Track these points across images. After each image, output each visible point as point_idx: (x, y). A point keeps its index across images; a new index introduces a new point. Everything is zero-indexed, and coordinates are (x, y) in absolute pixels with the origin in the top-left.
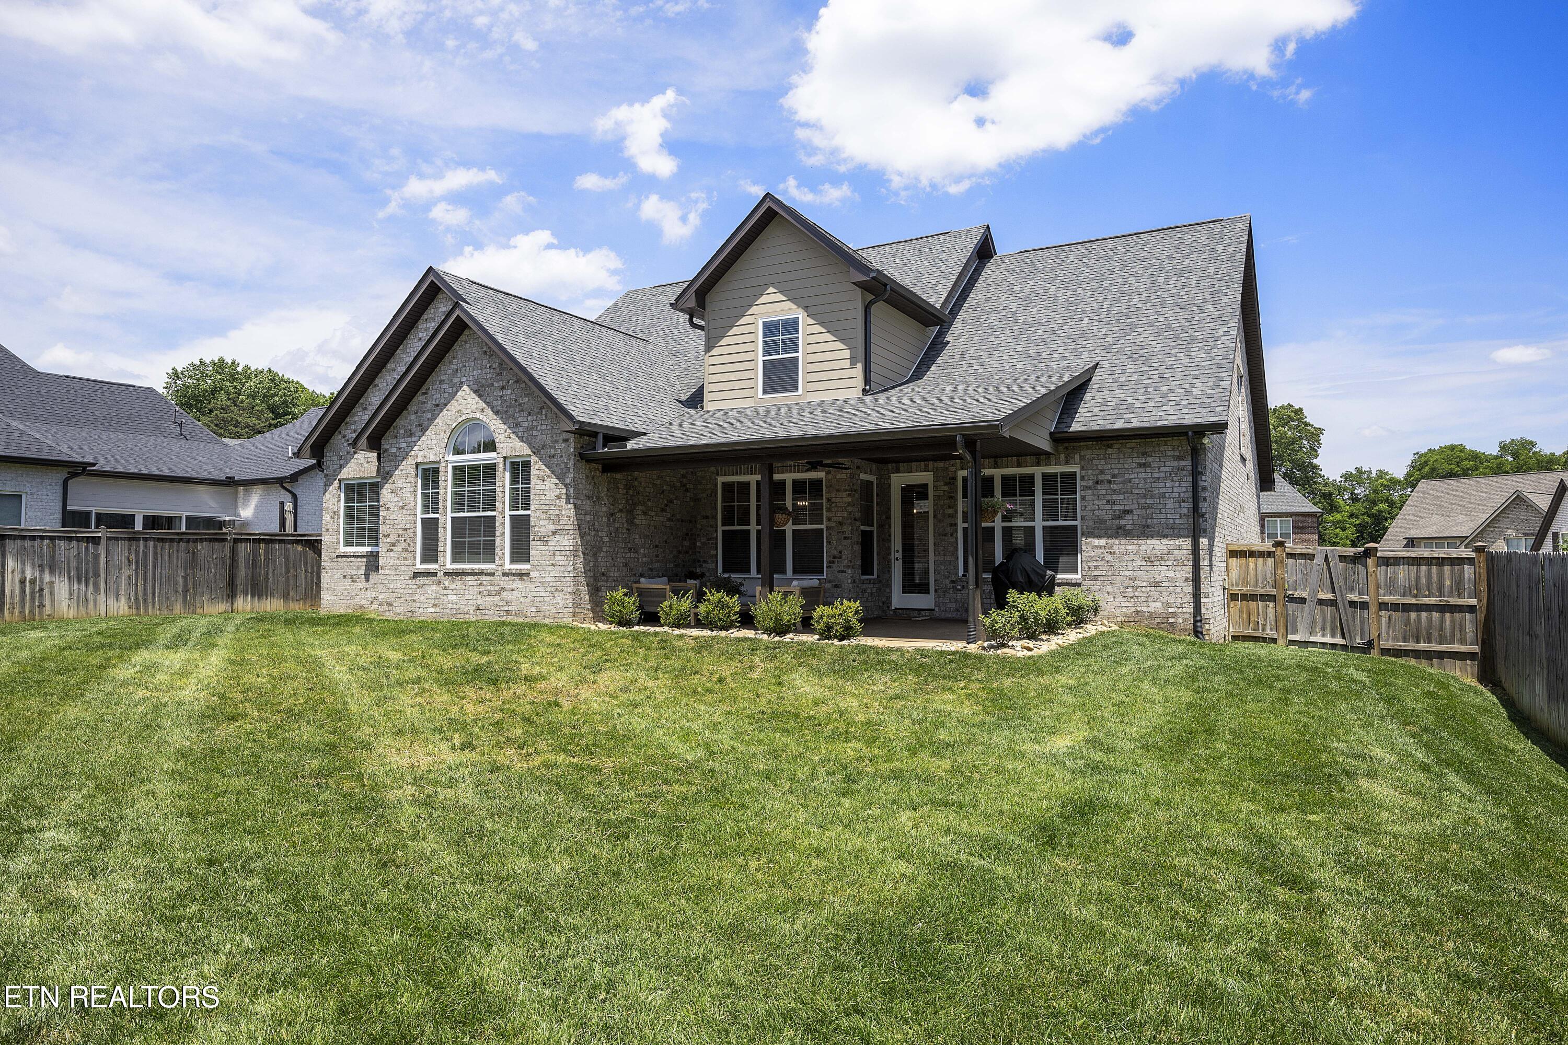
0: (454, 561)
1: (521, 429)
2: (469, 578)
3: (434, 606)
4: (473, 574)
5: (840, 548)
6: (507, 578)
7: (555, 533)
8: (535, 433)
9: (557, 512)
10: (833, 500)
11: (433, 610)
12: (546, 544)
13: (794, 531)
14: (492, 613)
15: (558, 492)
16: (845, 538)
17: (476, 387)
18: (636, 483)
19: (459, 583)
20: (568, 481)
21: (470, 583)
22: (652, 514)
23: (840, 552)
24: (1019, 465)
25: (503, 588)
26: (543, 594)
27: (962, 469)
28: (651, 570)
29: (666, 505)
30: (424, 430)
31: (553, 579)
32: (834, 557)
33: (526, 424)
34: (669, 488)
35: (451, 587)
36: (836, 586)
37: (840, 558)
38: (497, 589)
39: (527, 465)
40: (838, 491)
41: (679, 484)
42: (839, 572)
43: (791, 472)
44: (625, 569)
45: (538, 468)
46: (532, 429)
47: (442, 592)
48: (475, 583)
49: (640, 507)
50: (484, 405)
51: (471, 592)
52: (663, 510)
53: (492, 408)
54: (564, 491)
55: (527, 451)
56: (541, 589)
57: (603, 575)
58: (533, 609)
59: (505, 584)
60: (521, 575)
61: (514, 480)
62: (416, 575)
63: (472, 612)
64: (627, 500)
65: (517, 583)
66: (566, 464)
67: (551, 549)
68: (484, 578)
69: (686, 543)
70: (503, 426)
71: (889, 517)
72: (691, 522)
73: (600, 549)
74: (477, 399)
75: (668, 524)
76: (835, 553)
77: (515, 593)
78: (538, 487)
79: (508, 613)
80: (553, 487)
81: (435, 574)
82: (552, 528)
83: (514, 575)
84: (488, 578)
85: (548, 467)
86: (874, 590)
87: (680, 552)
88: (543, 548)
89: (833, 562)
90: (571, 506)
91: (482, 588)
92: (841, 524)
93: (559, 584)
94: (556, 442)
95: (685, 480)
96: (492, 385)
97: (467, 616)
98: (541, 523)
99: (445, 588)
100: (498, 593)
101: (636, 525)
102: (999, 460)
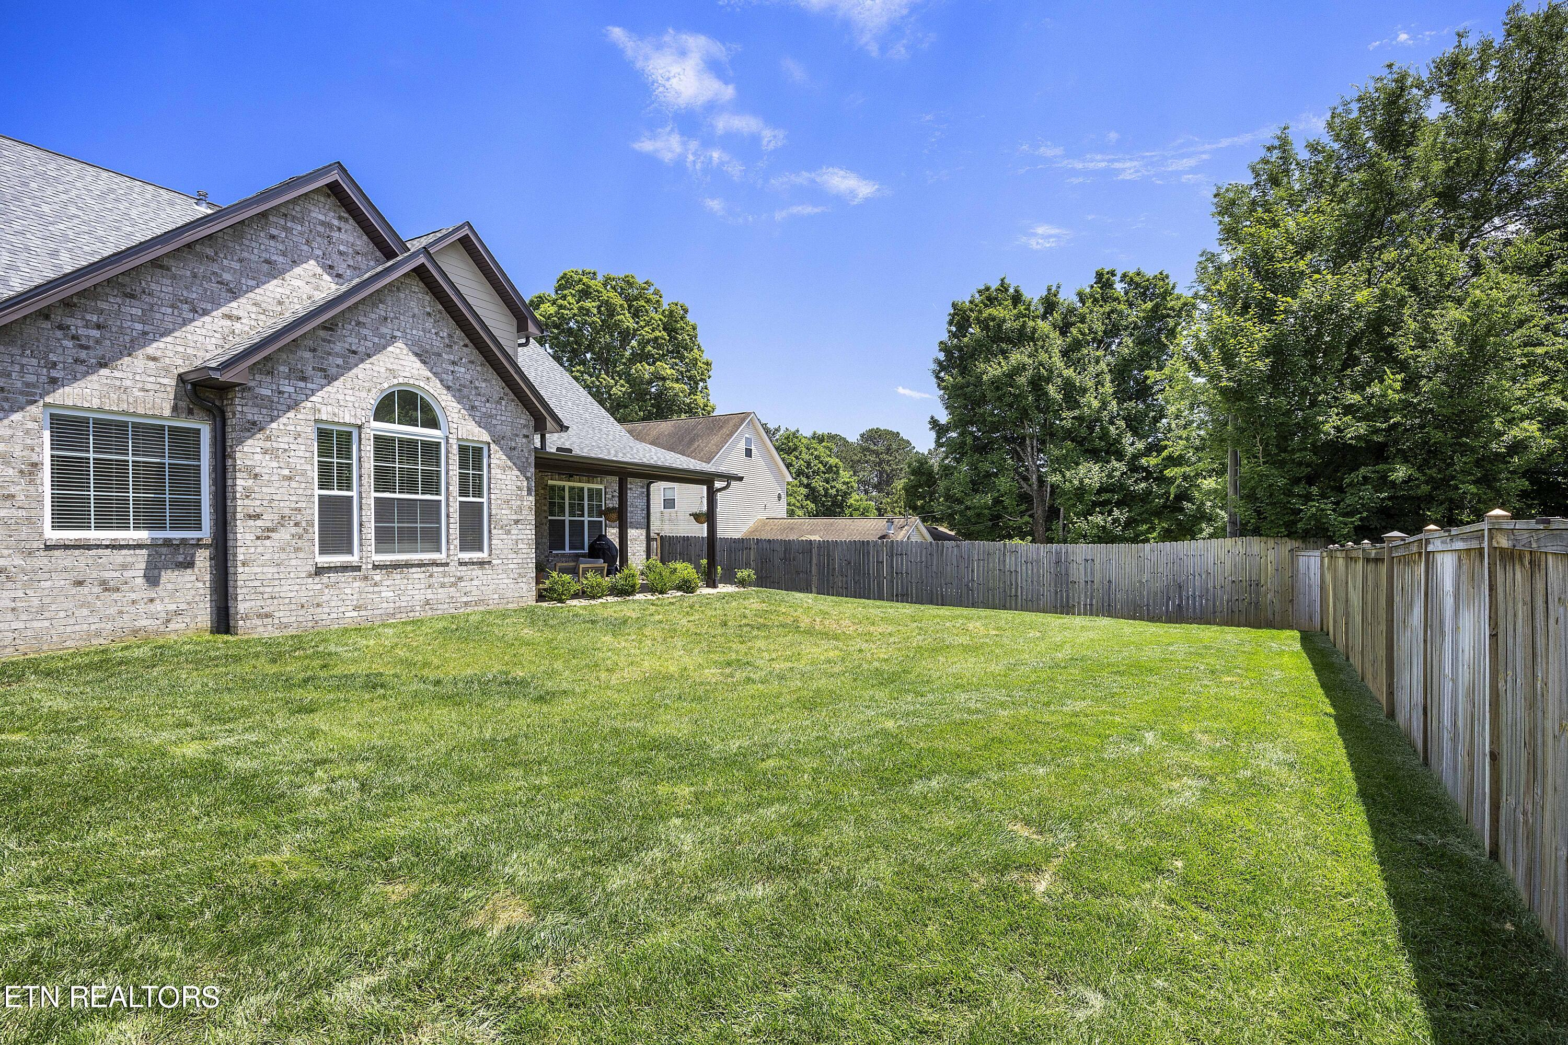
0: (379, 551)
1: (478, 414)
2: (414, 570)
3: (356, 608)
4: (420, 565)
6: (464, 568)
7: (517, 522)
8: (494, 422)
9: (519, 503)
11: (355, 614)
12: (508, 533)
14: (446, 606)
15: (519, 484)
17: (416, 349)
19: (399, 576)
20: (529, 475)
21: (415, 576)
25: (460, 579)
26: (506, 581)
31: (516, 566)
33: (484, 410)
35: (385, 583)
38: (453, 579)
39: (478, 452)
45: (497, 458)
46: (491, 416)
47: (373, 589)
48: (423, 576)
50: (430, 375)
51: (417, 586)
53: (441, 381)
54: (525, 484)
55: (486, 437)
56: (504, 576)
58: (496, 596)
59: (463, 574)
60: (482, 564)
61: (463, 464)
62: (319, 571)
63: (418, 608)
65: (477, 572)
66: (527, 459)
67: (514, 537)
68: (435, 569)
70: (455, 404)
74: (418, 364)
77: (475, 583)
78: (499, 476)
79: (466, 603)
80: (514, 478)
81: (358, 568)
82: (515, 517)
83: (473, 563)
84: (441, 569)
85: (510, 458)
88: (505, 537)
90: (532, 498)
91: (434, 580)
93: (521, 571)
94: (517, 435)
96: (440, 355)
97: (411, 614)
98: (502, 512)
99: (376, 585)
100: (453, 585)
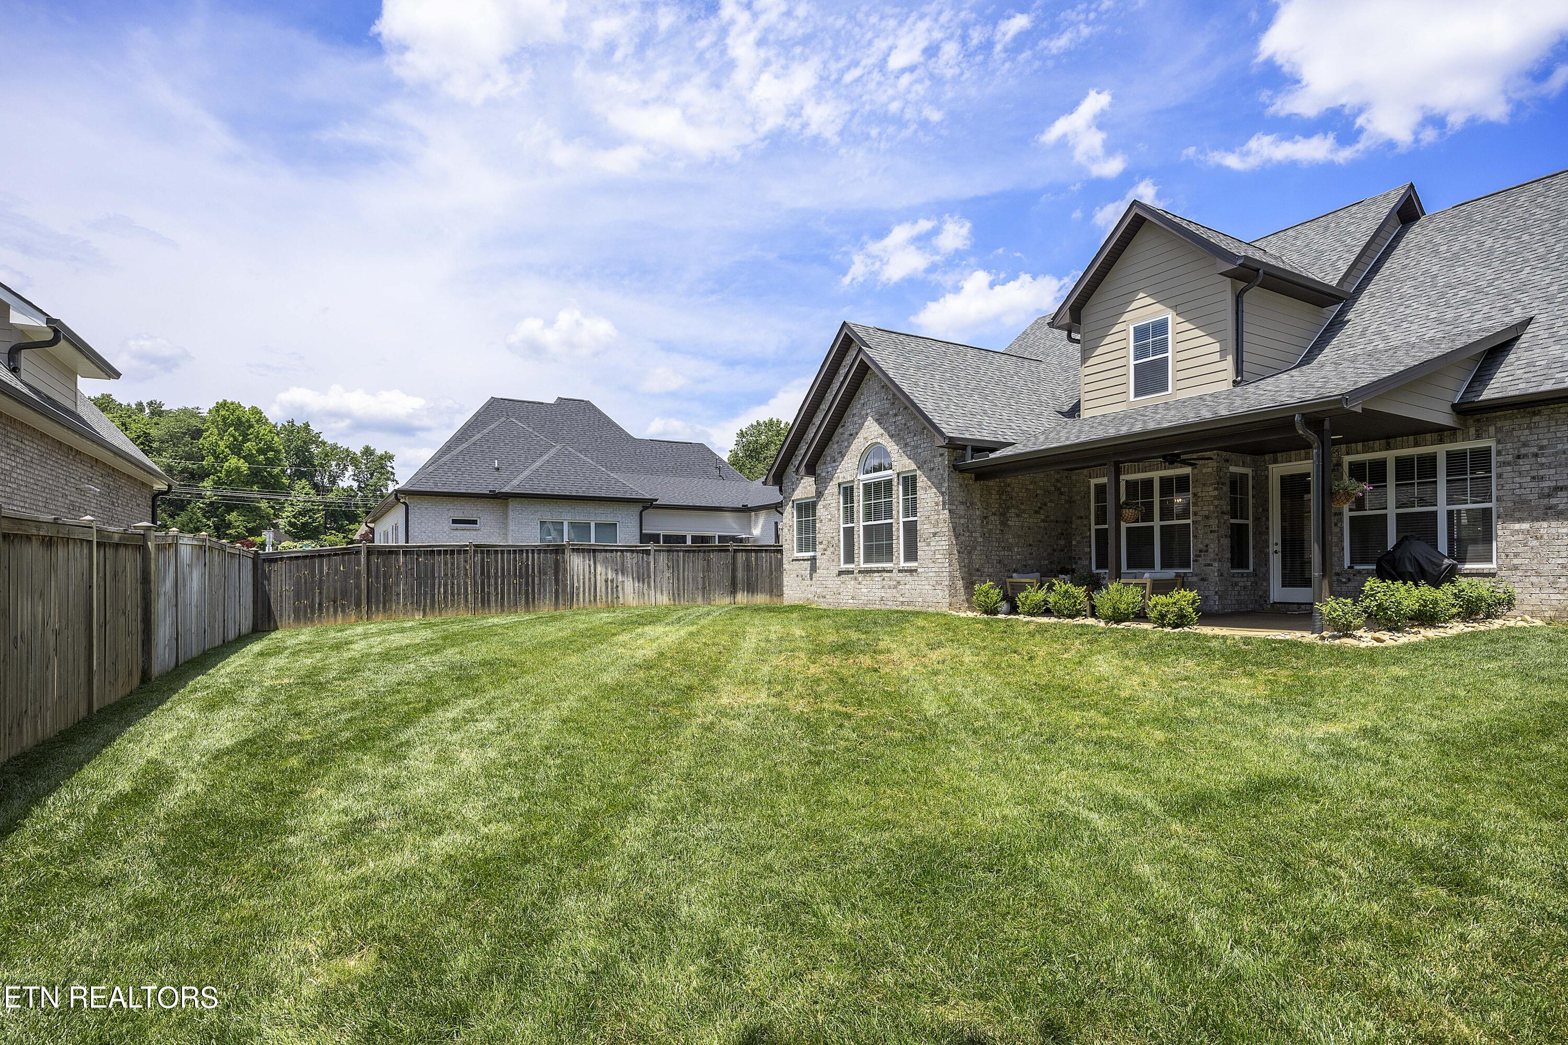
0: (865, 562)
1: (909, 448)
2: (876, 574)
3: (853, 598)
4: (878, 571)
5: (1206, 542)
6: (901, 574)
7: (935, 534)
8: (919, 451)
9: (936, 517)
10: (1200, 494)
11: (851, 601)
12: (929, 545)
13: (1162, 527)
14: (891, 603)
15: (936, 499)
16: (1211, 532)
17: (876, 416)
18: (1009, 489)
19: (869, 579)
20: (944, 490)
21: (877, 579)
22: (1026, 516)
23: (1207, 546)
24: (1417, 444)
25: (899, 582)
26: (927, 587)
27: (1348, 454)
28: (1025, 566)
29: (1040, 508)
30: (843, 456)
31: (933, 574)
32: (1200, 551)
33: (912, 443)
34: (1042, 492)
35: (864, 583)
36: (1203, 580)
37: (1207, 551)
38: (895, 583)
39: (914, 478)
40: (1204, 485)
41: (1053, 488)
42: (1205, 565)
43: (1157, 470)
44: (998, 566)
45: (922, 481)
46: (917, 447)
47: (858, 586)
48: (879, 579)
49: (1013, 511)
50: (882, 431)
51: (877, 586)
52: (1036, 512)
53: (888, 433)
54: (941, 499)
55: (914, 467)
56: (926, 582)
57: (978, 570)
58: (920, 600)
59: (900, 579)
60: (911, 571)
61: (906, 493)
62: (841, 573)
63: (877, 602)
64: (1000, 504)
65: (909, 578)
66: (942, 475)
67: (933, 548)
68: (885, 575)
69: (1062, 542)
70: (896, 447)
71: (1266, 510)
72: (1066, 522)
73: (974, 548)
74: (878, 426)
75: (1042, 525)
76: (1201, 546)
77: (907, 587)
78: (922, 496)
79: (902, 603)
80: (933, 495)
81: (852, 572)
82: (932, 531)
83: (906, 571)
84: (888, 575)
85: (929, 479)
86: (1249, 584)
87: (1054, 550)
88: (926, 548)
89: (1200, 556)
90: (946, 512)
91: (884, 582)
92: (1207, 517)
93: (938, 579)
94: (935, 456)
95: (1059, 485)
96: (888, 413)
97: (875, 605)
98: (925, 527)
99: (859, 583)
100: (895, 587)
101: (1009, 526)
102: (1392, 441)
